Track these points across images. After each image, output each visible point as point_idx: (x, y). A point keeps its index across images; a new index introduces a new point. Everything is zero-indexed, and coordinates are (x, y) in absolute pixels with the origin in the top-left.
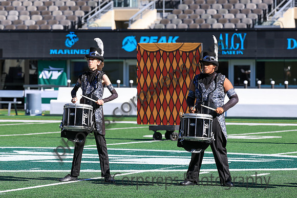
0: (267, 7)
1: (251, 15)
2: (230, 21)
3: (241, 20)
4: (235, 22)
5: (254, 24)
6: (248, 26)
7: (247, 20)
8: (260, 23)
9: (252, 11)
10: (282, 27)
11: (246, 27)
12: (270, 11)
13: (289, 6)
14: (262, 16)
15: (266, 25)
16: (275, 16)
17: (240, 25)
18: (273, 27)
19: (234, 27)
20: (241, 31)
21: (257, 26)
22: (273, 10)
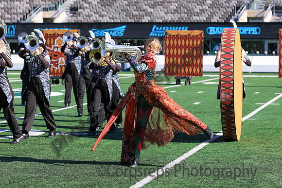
0: (28, 12)
1: (19, 15)
2: (8, 19)
3: (14, 18)
4: (11, 19)
5: (21, 20)
6: (18, 21)
7: (17, 18)
8: (24, 20)
10: (35, 22)
11: (16, 22)
13: (39, 11)
14: (25, 16)
15: (27, 21)
16: (32, 16)
17: (13, 21)
18: (30, 22)
19: (10, 22)
20: (13, 24)
21: (22, 22)
22: (31, 13)
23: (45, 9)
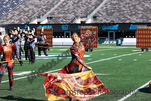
0: (74, 18)
1: (70, 20)
2: (65, 22)
3: (67, 21)
5: (71, 22)
6: (69, 23)
7: (69, 22)
8: (72, 22)
9: (70, 19)
10: (77, 23)
12: (74, 19)
13: (79, 18)
15: (73, 23)
16: (76, 20)
17: (67, 23)
18: (75, 23)
19: (66, 23)
20: (67, 24)
21: (71, 23)
22: (75, 19)
23: (82, 17)
